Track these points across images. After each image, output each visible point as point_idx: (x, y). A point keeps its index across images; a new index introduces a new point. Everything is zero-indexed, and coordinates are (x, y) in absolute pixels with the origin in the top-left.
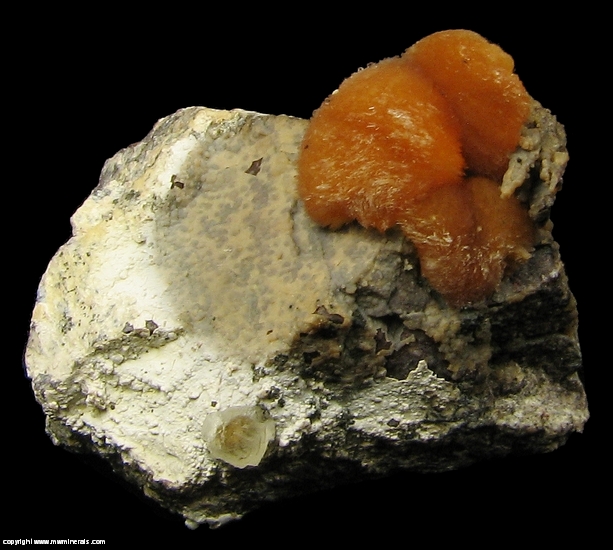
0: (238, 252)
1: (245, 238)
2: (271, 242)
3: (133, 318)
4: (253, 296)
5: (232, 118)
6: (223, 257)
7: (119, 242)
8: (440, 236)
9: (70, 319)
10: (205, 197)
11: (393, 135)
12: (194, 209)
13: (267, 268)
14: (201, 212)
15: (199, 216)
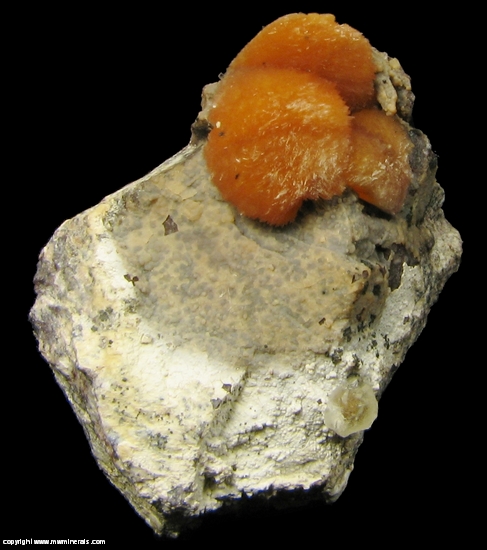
0: (233, 289)
1: (227, 277)
2: (253, 265)
3: (212, 394)
4: (281, 308)
5: (111, 206)
6: (224, 303)
7: (136, 354)
8: (379, 168)
9: (159, 435)
10: (155, 274)
11: (305, 122)
12: (159, 287)
13: (271, 282)
14: (166, 287)
15: (167, 291)
